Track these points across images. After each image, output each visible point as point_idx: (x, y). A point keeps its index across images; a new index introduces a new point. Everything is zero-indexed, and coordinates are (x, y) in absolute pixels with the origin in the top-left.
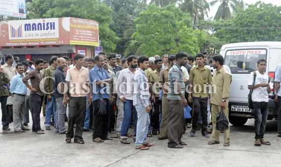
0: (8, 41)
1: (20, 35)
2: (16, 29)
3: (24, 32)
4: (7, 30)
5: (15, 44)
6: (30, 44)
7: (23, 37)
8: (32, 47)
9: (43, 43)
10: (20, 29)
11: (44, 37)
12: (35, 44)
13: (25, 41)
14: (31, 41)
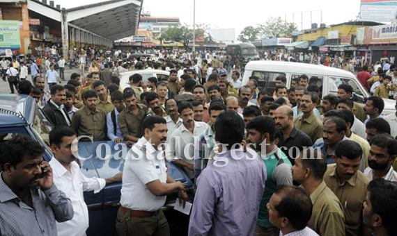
0: (371, 40)
1: (378, 36)
2: (377, 31)
3: (381, 34)
4: (371, 32)
5: (375, 43)
6: (384, 43)
7: (380, 38)
8: (386, 45)
9: (392, 42)
10: (379, 32)
11: (393, 37)
12: (386, 43)
13: (380, 40)
14: (384, 40)
